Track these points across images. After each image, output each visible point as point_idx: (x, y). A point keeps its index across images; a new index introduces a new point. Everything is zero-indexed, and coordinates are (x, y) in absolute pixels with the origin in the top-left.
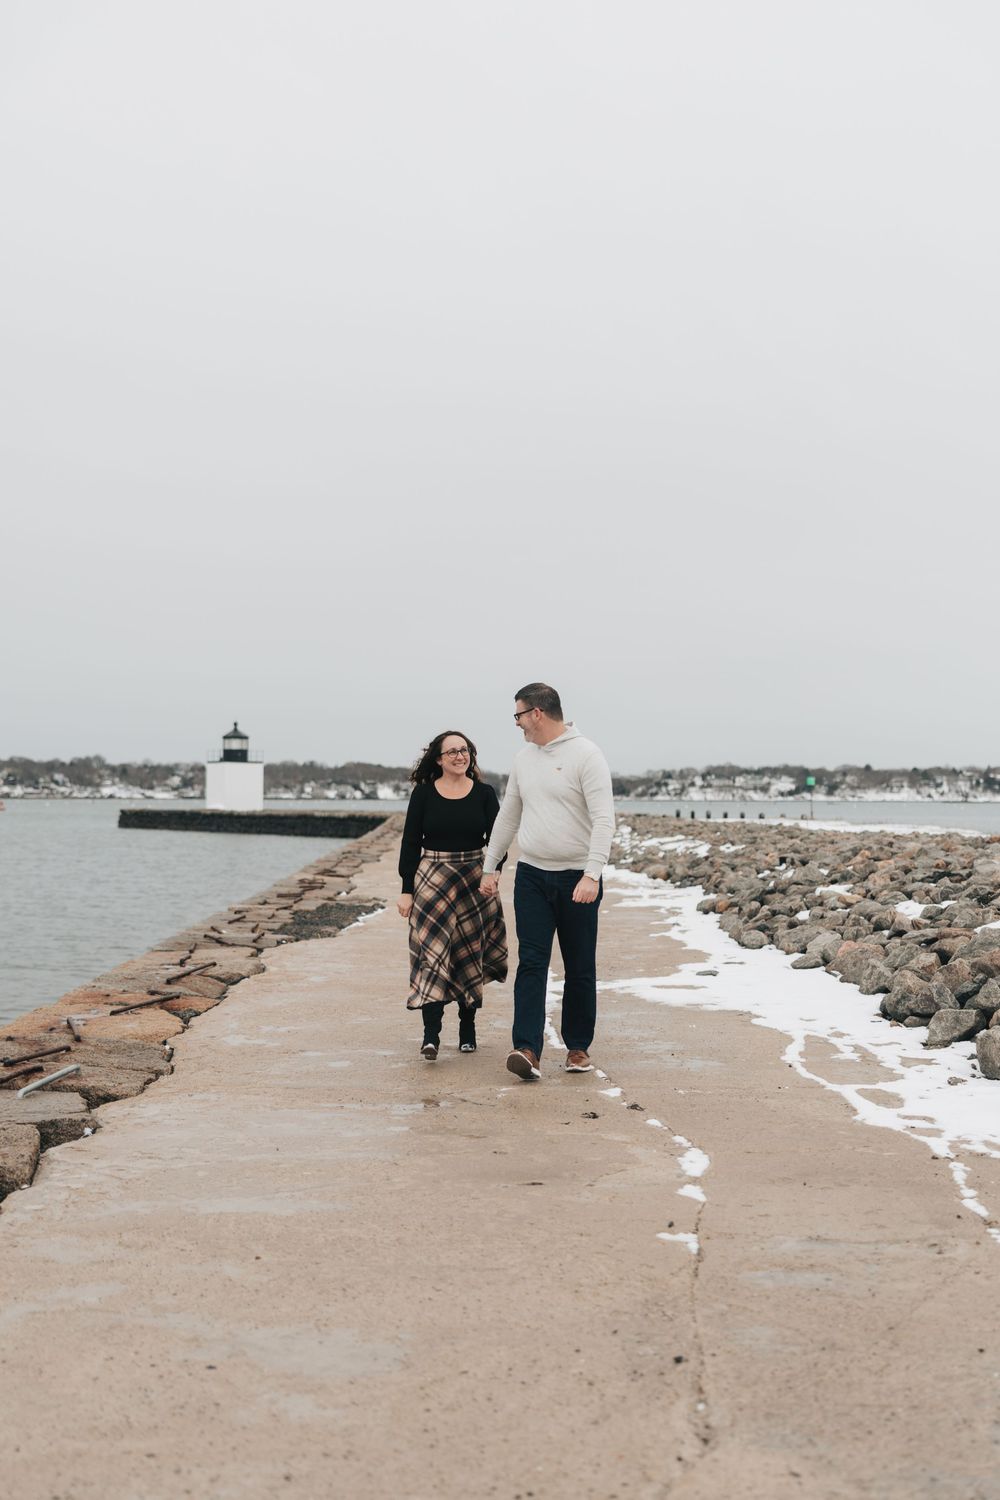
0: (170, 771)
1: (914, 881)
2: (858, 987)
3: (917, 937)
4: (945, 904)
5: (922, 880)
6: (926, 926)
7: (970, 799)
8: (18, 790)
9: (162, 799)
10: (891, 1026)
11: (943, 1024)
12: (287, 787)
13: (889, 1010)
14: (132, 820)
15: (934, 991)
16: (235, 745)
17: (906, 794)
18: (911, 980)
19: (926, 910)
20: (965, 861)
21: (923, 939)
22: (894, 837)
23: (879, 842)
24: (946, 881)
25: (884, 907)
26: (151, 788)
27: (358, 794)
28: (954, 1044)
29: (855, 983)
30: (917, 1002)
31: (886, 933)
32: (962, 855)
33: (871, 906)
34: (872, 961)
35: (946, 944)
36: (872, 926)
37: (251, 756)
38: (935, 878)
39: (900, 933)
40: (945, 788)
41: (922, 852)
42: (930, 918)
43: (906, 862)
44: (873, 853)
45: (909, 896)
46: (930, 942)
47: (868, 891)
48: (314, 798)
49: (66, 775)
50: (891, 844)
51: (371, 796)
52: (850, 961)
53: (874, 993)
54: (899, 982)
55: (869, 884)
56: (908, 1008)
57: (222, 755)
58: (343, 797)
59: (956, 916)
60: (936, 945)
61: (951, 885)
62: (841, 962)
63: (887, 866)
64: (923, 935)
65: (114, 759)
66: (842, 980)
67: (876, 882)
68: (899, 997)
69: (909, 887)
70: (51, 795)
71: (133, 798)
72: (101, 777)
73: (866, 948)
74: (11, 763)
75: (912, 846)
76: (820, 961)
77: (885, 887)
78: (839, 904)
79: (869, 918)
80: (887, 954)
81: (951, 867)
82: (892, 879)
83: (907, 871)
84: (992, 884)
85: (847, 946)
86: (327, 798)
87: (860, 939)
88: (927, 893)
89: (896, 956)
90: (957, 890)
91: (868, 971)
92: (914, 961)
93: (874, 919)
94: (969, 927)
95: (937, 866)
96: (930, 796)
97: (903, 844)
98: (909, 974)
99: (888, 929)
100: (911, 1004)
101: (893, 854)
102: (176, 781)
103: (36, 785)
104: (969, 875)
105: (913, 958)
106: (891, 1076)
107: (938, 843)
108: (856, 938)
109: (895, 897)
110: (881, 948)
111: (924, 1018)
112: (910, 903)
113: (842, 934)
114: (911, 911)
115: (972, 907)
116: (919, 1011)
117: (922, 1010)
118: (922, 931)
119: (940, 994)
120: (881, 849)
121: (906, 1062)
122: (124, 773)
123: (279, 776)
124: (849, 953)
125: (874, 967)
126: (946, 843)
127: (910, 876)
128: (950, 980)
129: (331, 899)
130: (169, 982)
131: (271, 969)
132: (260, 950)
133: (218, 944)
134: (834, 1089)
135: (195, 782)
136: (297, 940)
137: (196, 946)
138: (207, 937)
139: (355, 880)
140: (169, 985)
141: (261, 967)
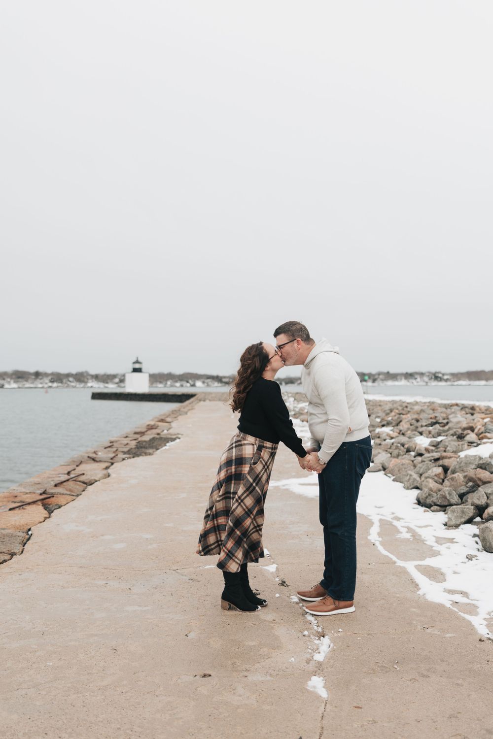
0: (114, 376)
1: (422, 426)
2: (403, 485)
3: (429, 457)
4: (439, 439)
5: (426, 426)
6: (432, 451)
7: (429, 384)
8: (55, 385)
9: (112, 388)
10: (425, 511)
11: (455, 514)
12: (160, 382)
13: (422, 501)
14: (97, 396)
15: (447, 493)
16: (137, 366)
17: (403, 382)
18: (432, 484)
19: (432, 442)
20: (444, 415)
21: (432, 458)
22: (408, 403)
23: (401, 406)
24: (437, 426)
25: (410, 440)
26: (107, 383)
27: (188, 385)
28: (462, 526)
29: (400, 482)
30: (437, 498)
31: (413, 454)
32: (441, 412)
33: (403, 439)
34: (410, 472)
35: (446, 462)
36: (405, 450)
37: (143, 370)
38: (432, 424)
39: (421, 455)
40: (419, 379)
41: (422, 411)
42: (433, 446)
43: (416, 416)
44: (399, 411)
45: (421, 434)
46: (436, 460)
47: (400, 431)
48: (171, 386)
49: (74, 378)
50: (406, 407)
51: (193, 385)
52: (396, 469)
53: (411, 489)
54: (425, 485)
55: (400, 427)
56: (432, 501)
57: (132, 370)
58: (182, 386)
59: (447, 446)
60: (441, 462)
61: (441, 428)
62: (392, 470)
63: (409, 417)
64: (432, 456)
65: (93, 372)
66: (394, 480)
67: (404, 426)
68: (427, 495)
69: (420, 430)
70: (68, 386)
71: (100, 387)
72: (88, 379)
73: (404, 462)
74: (52, 374)
75: (417, 408)
76: (381, 468)
77: (408, 429)
78: (387, 437)
79: (403, 445)
80: (415, 466)
81: (437, 419)
82: (411, 425)
83: (418, 421)
84: (460, 428)
85: (394, 461)
86: (176, 387)
87: (400, 457)
88: (430, 432)
89: (420, 468)
90: (444, 431)
91: (408, 478)
92: (430, 471)
93: (406, 446)
94: (455, 452)
95: (431, 418)
96: (412, 383)
97: (413, 407)
98: (430, 480)
99: (414, 451)
100: (434, 499)
101: (409, 412)
102: (117, 380)
103: (62, 382)
104: (447, 423)
105: (429, 470)
106: (436, 554)
107: (428, 406)
108: (398, 456)
109: (414, 434)
110: (411, 462)
111: (443, 507)
112: (422, 437)
113: (391, 454)
114: (423, 442)
115: (454, 441)
117: (440, 503)
118: (432, 454)
119: (450, 494)
120: (403, 409)
121: (439, 541)
122: (97, 377)
123: (155, 378)
124: (396, 465)
125: (411, 475)
126: (432, 406)
127: (419, 424)
128: (453, 485)
129: (158, 434)
130: (56, 486)
131: (113, 475)
132: (112, 464)
133: (93, 461)
134: (401, 565)
135: (122, 381)
136: (133, 457)
137: (81, 463)
138: (89, 457)
139: (173, 424)
140: (55, 488)
141: (107, 475)
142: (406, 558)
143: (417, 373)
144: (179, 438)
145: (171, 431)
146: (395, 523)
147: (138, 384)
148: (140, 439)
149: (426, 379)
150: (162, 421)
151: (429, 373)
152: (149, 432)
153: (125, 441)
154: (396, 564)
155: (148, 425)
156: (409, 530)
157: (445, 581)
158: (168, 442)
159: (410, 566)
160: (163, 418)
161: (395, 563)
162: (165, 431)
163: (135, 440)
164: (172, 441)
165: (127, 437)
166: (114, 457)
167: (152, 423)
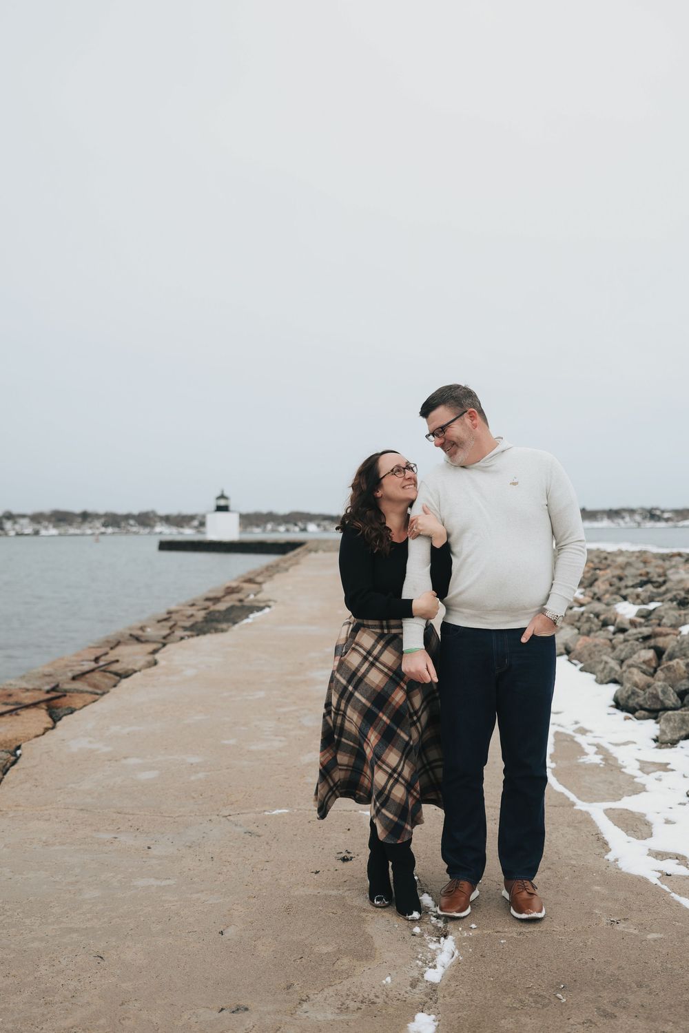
0: (192, 518)
1: (627, 587)
2: (594, 677)
3: (635, 634)
4: (652, 606)
5: (633, 586)
6: (641, 625)
7: (642, 525)
8: (110, 530)
9: (188, 534)
10: (626, 719)
11: (672, 724)
12: (258, 526)
13: (622, 703)
14: (166, 546)
15: (659, 690)
16: (222, 503)
17: (605, 523)
18: (638, 676)
19: (640, 611)
20: (660, 571)
21: (640, 636)
22: (609, 553)
23: (598, 557)
24: (649, 587)
25: (609, 608)
26: (182, 527)
27: (297, 529)
28: (682, 743)
29: (591, 673)
30: (645, 699)
31: (611, 628)
32: (657, 566)
33: (598, 607)
34: (605, 658)
35: (660, 642)
36: (600, 624)
37: (231, 508)
38: (642, 584)
39: (623, 630)
40: (627, 519)
41: (628, 564)
42: (643, 617)
43: (618, 572)
44: (595, 564)
45: (625, 598)
46: (646, 638)
47: (595, 594)
48: (273, 531)
49: (136, 521)
50: (606, 559)
51: (304, 530)
52: (586, 653)
53: (607, 683)
54: (628, 678)
55: (595, 589)
56: (637, 703)
57: (215, 508)
58: (287, 530)
59: (663, 617)
60: (652, 642)
61: (655, 590)
62: (580, 654)
63: (609, 573)
64: (640, 633)
66: (581, 670)
67: (600, 587)
68: (630, 693)
69: (624, 592)
70: (128, 532)
71: (172, 533)
72: (155, 522)
73: (598, 642)
74: (106, 515)
75: (621, 560)
76: (563, 651)
77: (607, 591)
78: (575, 604)
79: (597, 616)
80: (614, 648)
81: (650, 576)
82: (611, 585)
83: (620, 579)
84: (683, 589)
85: (583, 640)
86: (279, 532)
87: (592, 634)
88: (638, 596)
89: (622, 651)
90: (660, 595)
91: (601, 666)
92: (636, 656)
93: (602, 617)
94: (675, 626)
95: (641, 575)
96: (619, 524)
97: (614, 559)
98: (635, 670)
99: (613, 625)
100: (640, 700)
101: (609, 566)
102: (196, 523)
103: (119, 526)
104: (664, 582)
105: (634, 653)
106: (639, 789)
107: (637, 557)
108: (589, 633)
109: (615, 600)
110: (608, 642)
111: (654, 713)
112: (625, 604)
113: (579, 629)
114: (627, 611)
115: (674, 609)
116: (647, 707)
117: (650, 706)
118: (639, 630)
119: (664, 692)
120: (600, 562)
121: (646, 767)
122: (167, 520)
123: (249, 520)
124: (585, 647)
125: (606, 663)
126: (643, 557)
127: (623, 584)
128: (670, 678)
129: (241, 601)
130: (74, 678)
131: (162, 663)
132: (164, 645)
133: (136, 642)
134: (583, 809)
135: (202, 524)
136: (198, 635)
137: (118, 643)
138: (131, 635)
139: (266, 586)
140: (72, 682)
141: (153, 662)
142: (591, 797)
143: (625, 510)
144: (269, 607)
145: (260, 596)
146: (579, 738)
147: (224, 528)
148: (213, 608)
149: (638, 518)
150: (250, 581)
151: (643, 509)
152: (227, 598)
153: (190, 611)
154: (575, 808)
155: (228, 588)
156: (600, 749)
157: (651, 835)
158: (252, 612)
159: (597, 811)
160: (252, 576)
161: (573, 804)
162: (252, 597)
163: (205, 609)
164: (258, 611)
165: (193, 605)
166: (169, 635)
167: (234, 584)
